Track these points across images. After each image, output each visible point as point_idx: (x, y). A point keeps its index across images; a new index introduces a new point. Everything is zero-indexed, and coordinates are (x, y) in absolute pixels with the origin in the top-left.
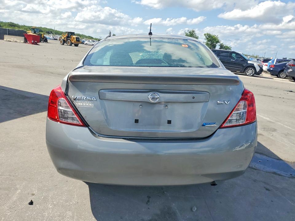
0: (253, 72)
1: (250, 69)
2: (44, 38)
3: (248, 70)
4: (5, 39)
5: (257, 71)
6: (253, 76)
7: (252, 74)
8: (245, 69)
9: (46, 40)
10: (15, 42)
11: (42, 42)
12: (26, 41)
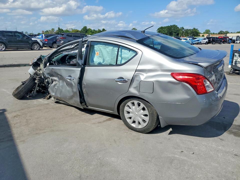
0: (38, 47)
1: (35, 45)
3: (34, 46)
5: (41, 46)
6: (39, 50)
7: (38, 48)
8: (31, 45)
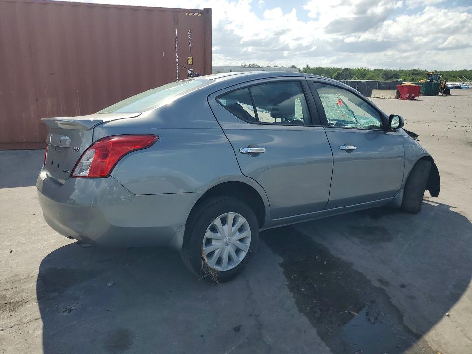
2: (444, 89)
4: (372, 96)
9: (447, 92)
10: (385, 98)
11: (440, 94)
12: (399, 96)
